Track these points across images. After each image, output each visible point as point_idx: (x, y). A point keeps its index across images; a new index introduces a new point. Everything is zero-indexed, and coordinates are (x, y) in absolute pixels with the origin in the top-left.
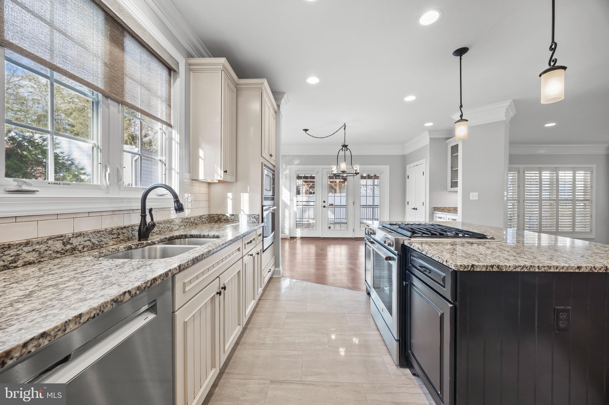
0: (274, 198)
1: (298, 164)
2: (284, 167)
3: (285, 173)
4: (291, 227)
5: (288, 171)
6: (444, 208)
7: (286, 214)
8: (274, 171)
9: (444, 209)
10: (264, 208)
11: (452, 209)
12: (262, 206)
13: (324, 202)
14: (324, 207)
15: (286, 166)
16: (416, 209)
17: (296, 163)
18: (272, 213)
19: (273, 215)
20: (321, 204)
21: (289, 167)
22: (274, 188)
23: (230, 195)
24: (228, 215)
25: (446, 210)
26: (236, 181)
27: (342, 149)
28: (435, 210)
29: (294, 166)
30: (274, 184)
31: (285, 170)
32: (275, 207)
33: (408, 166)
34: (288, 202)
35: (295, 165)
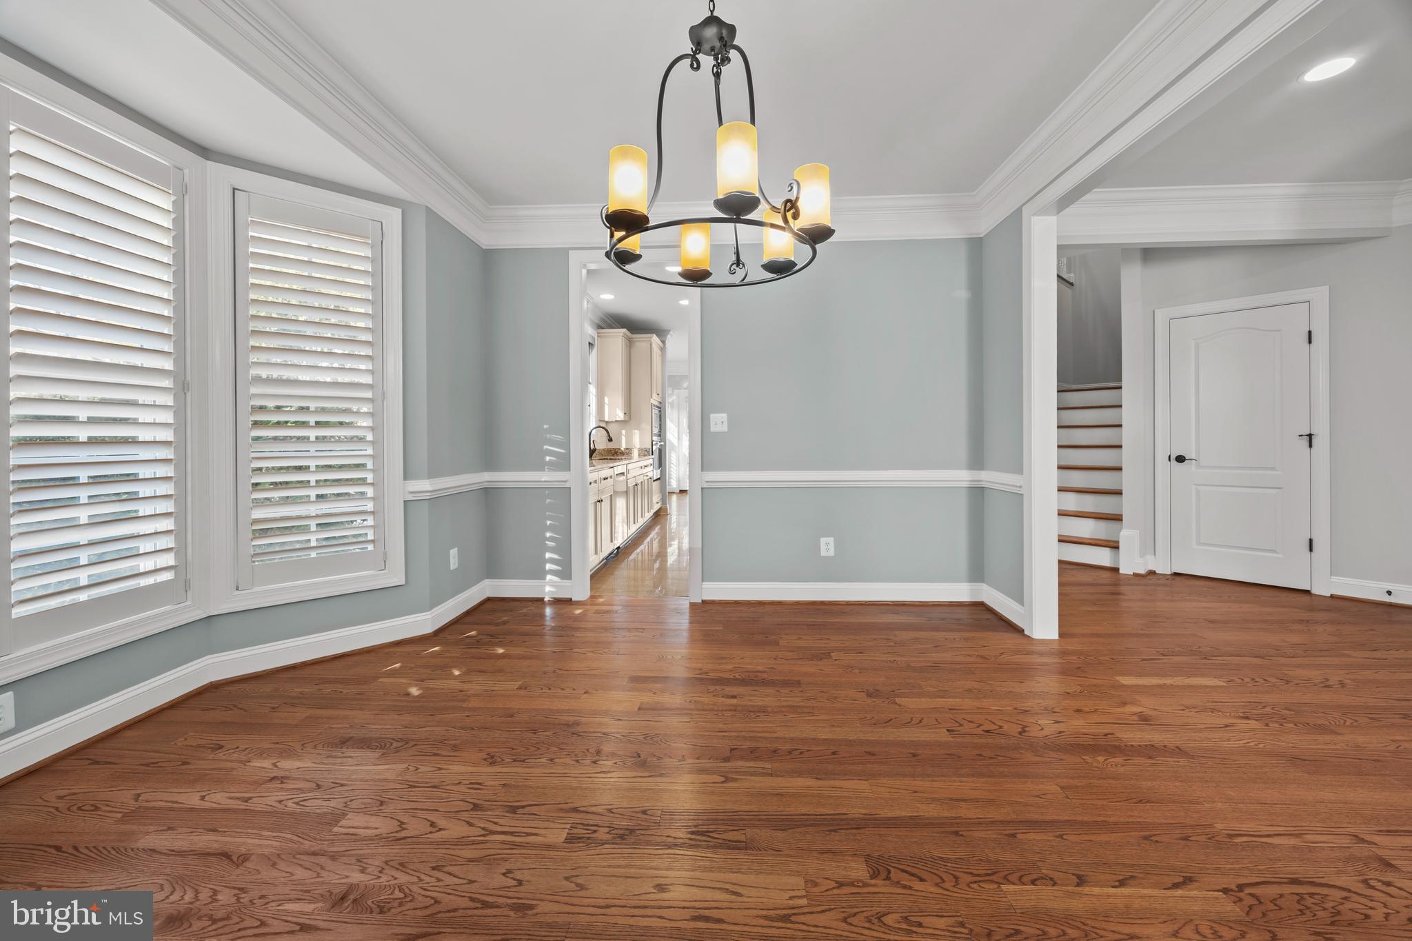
0: (661, 434)
3: (671, 400)
7: (672, 458)
8: (660, 408)
10: (654, 443)
12: (652, 441)
18: (659, 449)
19: (660, 450)
21: (676, 391)
22: (660, 425)
23: (624, 432)
24: (622, 449)
26: (630, 419)
30: (660, 421)
32: (662, 443)
34: (675, 442)
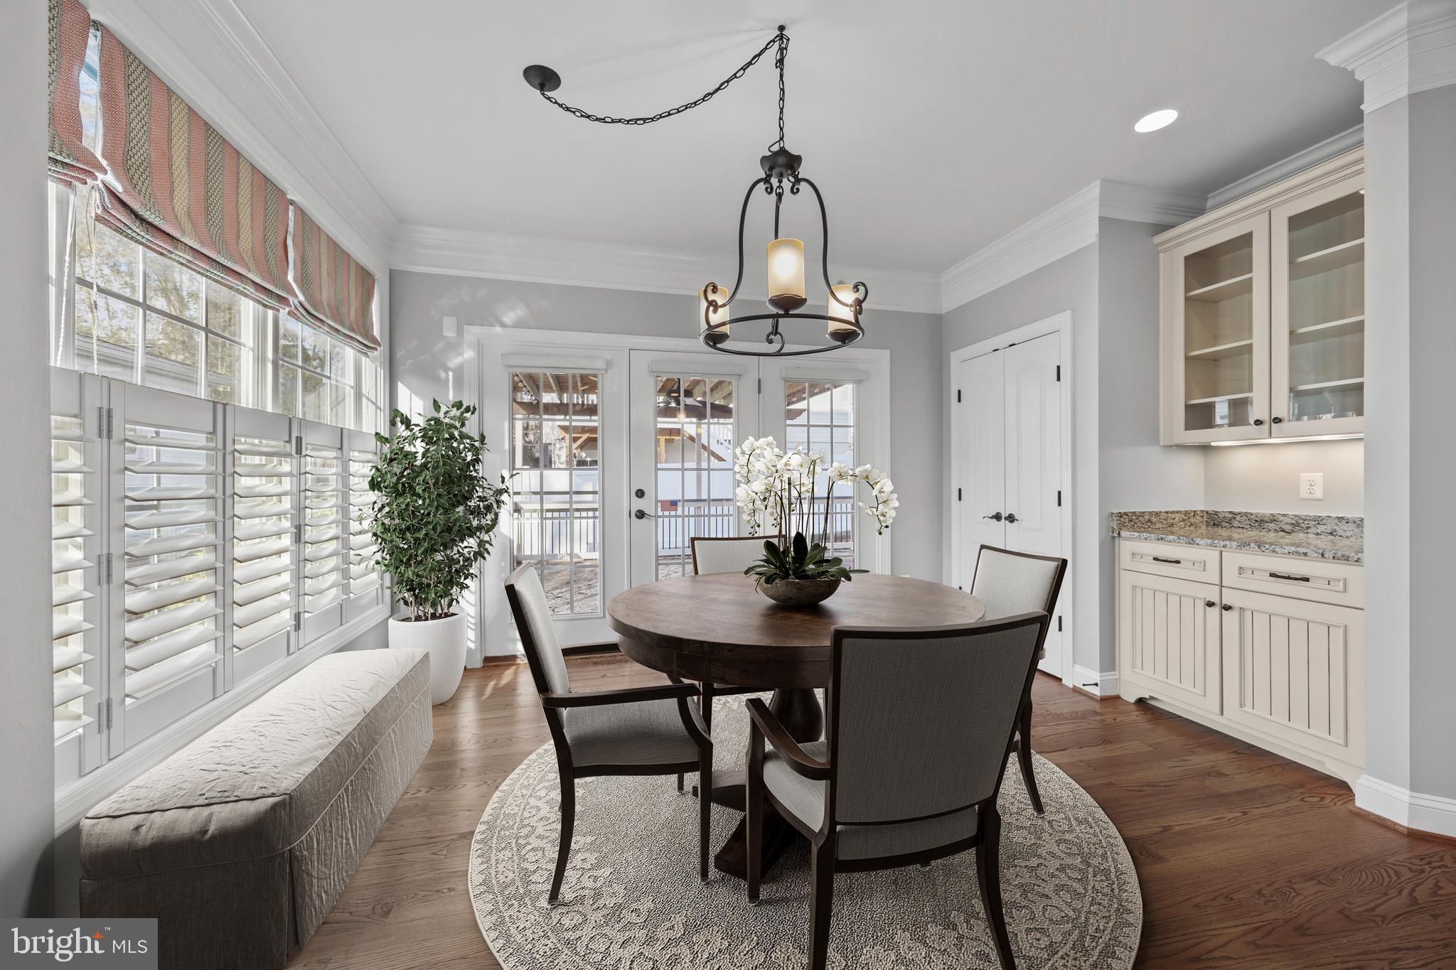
1: (518, 325)
2: (449, 332)
4: (490, 612)
5: (469, 354)
6: (1151, 513)
9: (1153, 519)
11: (1177, 517)
13: (640, 494)
14: (641, 515)
15: (460, 331)
16: (1011, 518)
17: (509, 318)
20: (625, 502)
25: (1159, 525)
27: (766, 180)
28: (1122, 526)
29: (498, 329)
31: (454, 347)
33: (956, 357)
35: (503, 325)
